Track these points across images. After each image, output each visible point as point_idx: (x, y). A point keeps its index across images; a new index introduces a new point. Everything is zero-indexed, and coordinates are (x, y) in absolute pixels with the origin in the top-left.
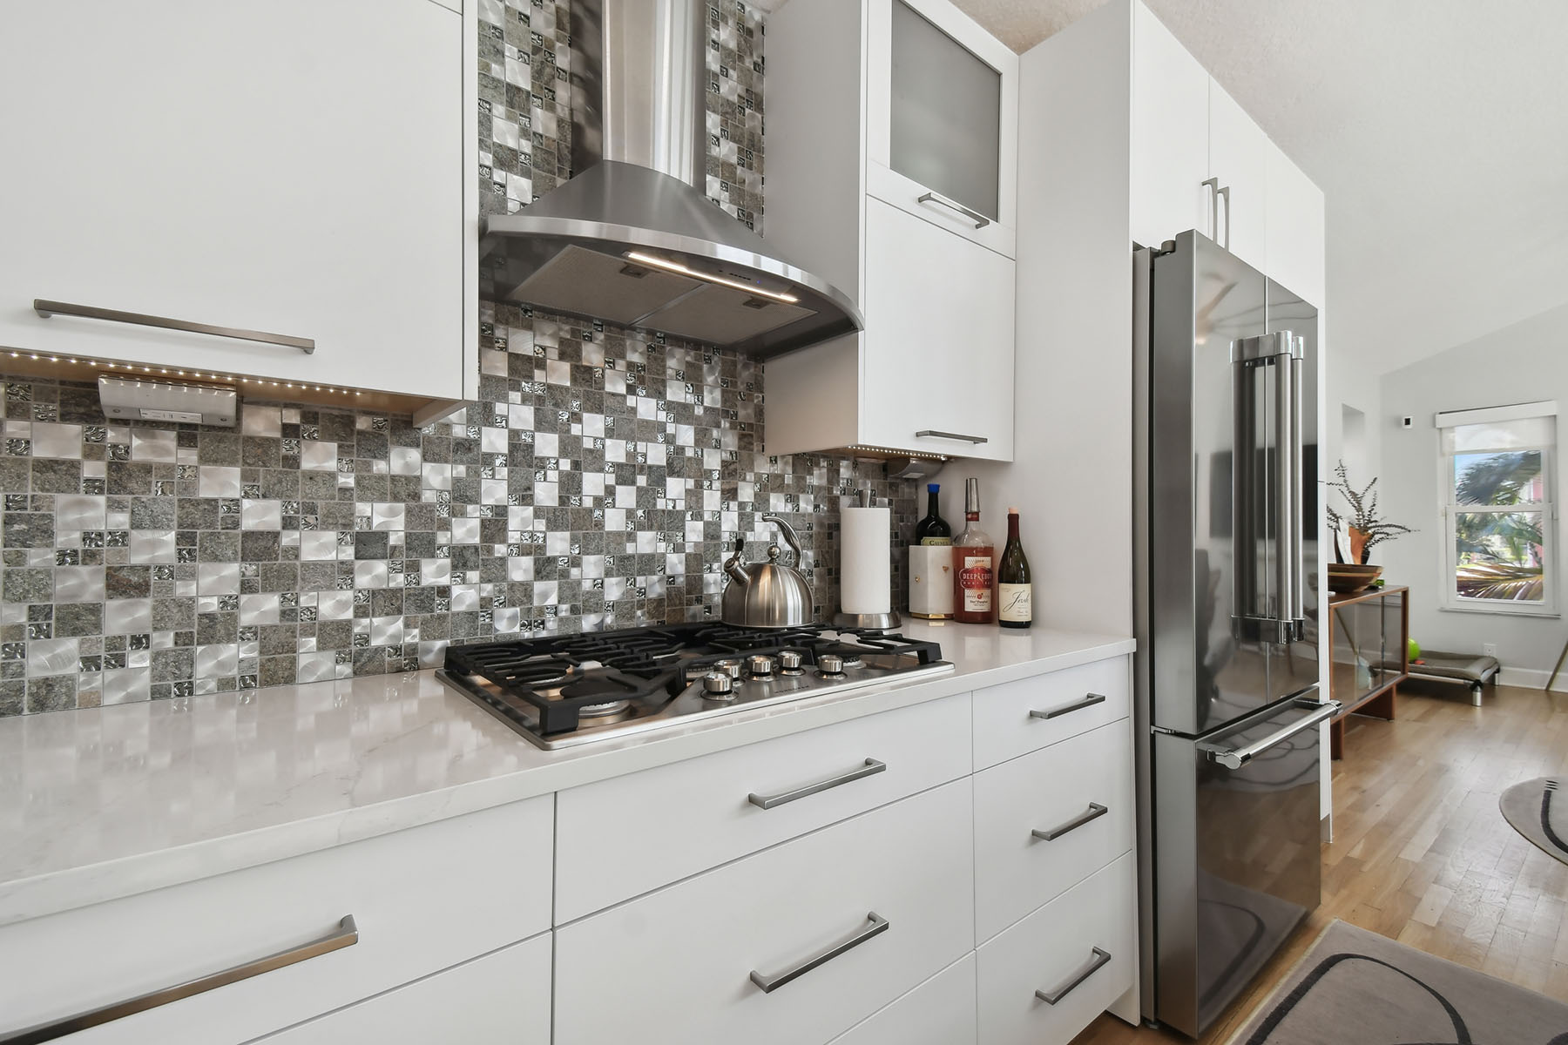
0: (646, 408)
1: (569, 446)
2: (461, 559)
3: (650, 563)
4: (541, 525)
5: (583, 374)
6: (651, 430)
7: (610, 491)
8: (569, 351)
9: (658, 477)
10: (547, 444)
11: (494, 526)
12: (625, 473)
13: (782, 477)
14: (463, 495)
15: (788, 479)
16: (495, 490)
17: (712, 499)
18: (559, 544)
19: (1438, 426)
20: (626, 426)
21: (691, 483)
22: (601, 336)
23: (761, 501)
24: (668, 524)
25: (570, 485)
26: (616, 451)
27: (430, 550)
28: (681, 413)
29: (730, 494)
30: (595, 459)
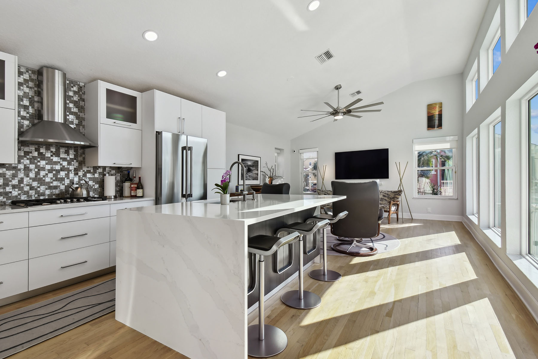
0: (55, 159)
1: (37, 167)
2: (14, 187)
3: (56, 187)
4: (31, 181)
5: (40, 154)
6: (56, 163)
7: (47, 174)
8: (37, 150)
9: (58, 172)
10: (32, 167)
11: (21, 181)
12: (50, 171)
13: (90, 170)
14: (14, 176)
15: (92, 171)
16: (21, 175)
17: (72, 175)
18: (35, 184)
19: (300, 153)
20: (50, 162)
21: (66, 172)
22: (45, 147)
23: (85, 175)
24: (62, 180)
25: (37, 173)
26: (48, 167)
27: (8, 185)
28: (64, 159)
29: (76, 174)
30: (43, 169)
